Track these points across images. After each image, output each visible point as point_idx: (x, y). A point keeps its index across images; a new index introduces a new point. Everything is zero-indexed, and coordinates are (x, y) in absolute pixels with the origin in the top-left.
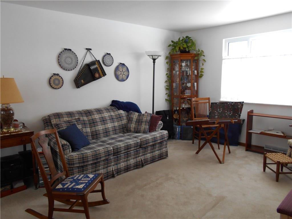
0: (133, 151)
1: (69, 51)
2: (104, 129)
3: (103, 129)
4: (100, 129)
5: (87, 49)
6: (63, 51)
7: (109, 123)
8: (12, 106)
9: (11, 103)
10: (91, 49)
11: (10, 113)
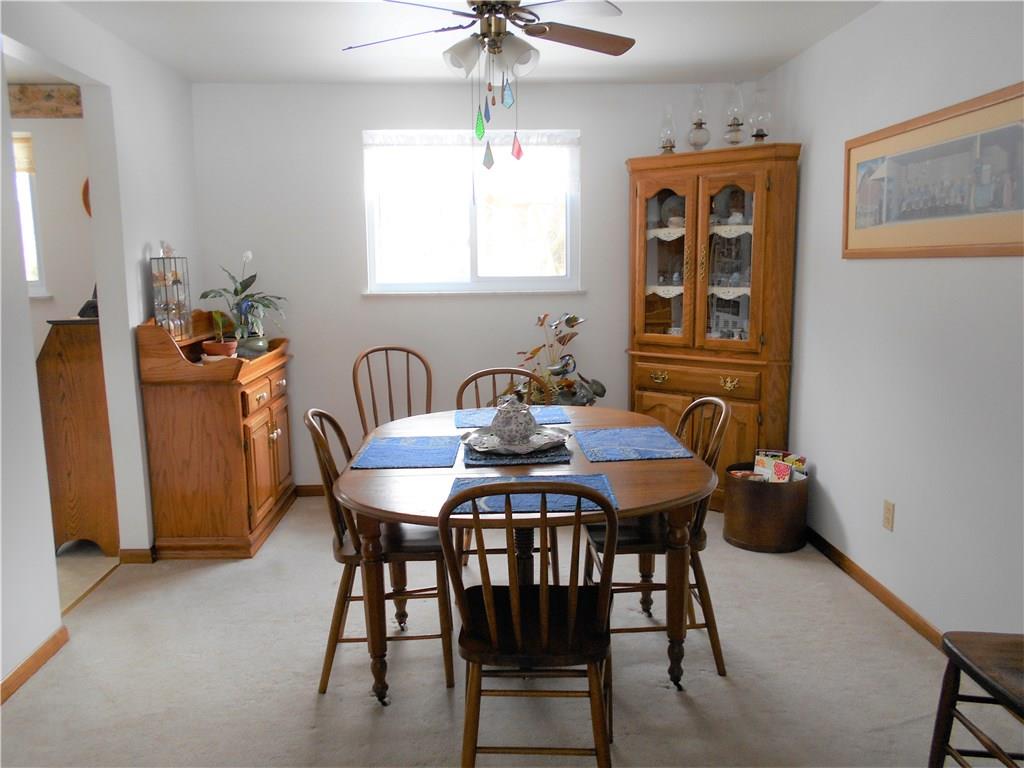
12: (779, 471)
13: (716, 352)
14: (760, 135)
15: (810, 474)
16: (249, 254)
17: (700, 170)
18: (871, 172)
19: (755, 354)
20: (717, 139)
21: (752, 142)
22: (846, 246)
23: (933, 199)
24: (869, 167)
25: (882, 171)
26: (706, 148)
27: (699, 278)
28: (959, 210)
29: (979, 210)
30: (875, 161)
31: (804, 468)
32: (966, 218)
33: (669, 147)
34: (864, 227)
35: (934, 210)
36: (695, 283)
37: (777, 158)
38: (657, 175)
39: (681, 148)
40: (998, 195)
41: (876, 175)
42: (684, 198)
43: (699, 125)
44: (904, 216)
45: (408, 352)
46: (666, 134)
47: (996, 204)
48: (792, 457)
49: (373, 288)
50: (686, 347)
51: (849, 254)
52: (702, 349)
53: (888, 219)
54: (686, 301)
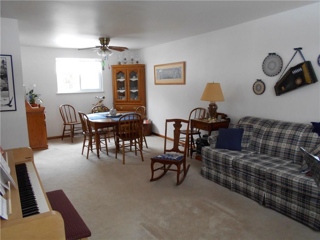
0: (254, 177)
1: (274, 55)
2: (275, 147)
3: (273, 146)
4: (270, 144)
5: (295, 49)
6: (268, 56)
7: (284, 143)
8: (217, 103)
9: (216, 101)
10: (301, 48)
11: (212, 108)
12: (146, 122)
13: (132, 102)
14: (137, 62)
15: (152, 122)
16: (35, 85)
17: (127, 68)
18: (159, 71)
19: (139, 102)
20: (129, 63)
21: (136, 63)
22: (155, 83)
23: (169, 76)
24: (158, 70)
25: (160, 71)
26: (127, 64)
27: (128, 89)
28: (172, 78)
29: (175, 78)
30: (159, 69)
31: (151, 121)
32: (173, 79)
33: (120, 63)
34: (158, 80)
35: (169, 78)
36: (127, 89)
37: (141, 67)
38: (119, 69)
39: (122, 64)
40: (177, 76)
41: (159, 72)
42: (124, 73)
43: (125, 59)
44: (165, 78)
45: (69, 106)
46: (119, 60)
47: (177, 78)
48: (148, 120)
49: (59, 92)
50: (126, 102)
51: (156, 84)
52: (130, 102)
53: (162, 78)
54: (125, 93)
